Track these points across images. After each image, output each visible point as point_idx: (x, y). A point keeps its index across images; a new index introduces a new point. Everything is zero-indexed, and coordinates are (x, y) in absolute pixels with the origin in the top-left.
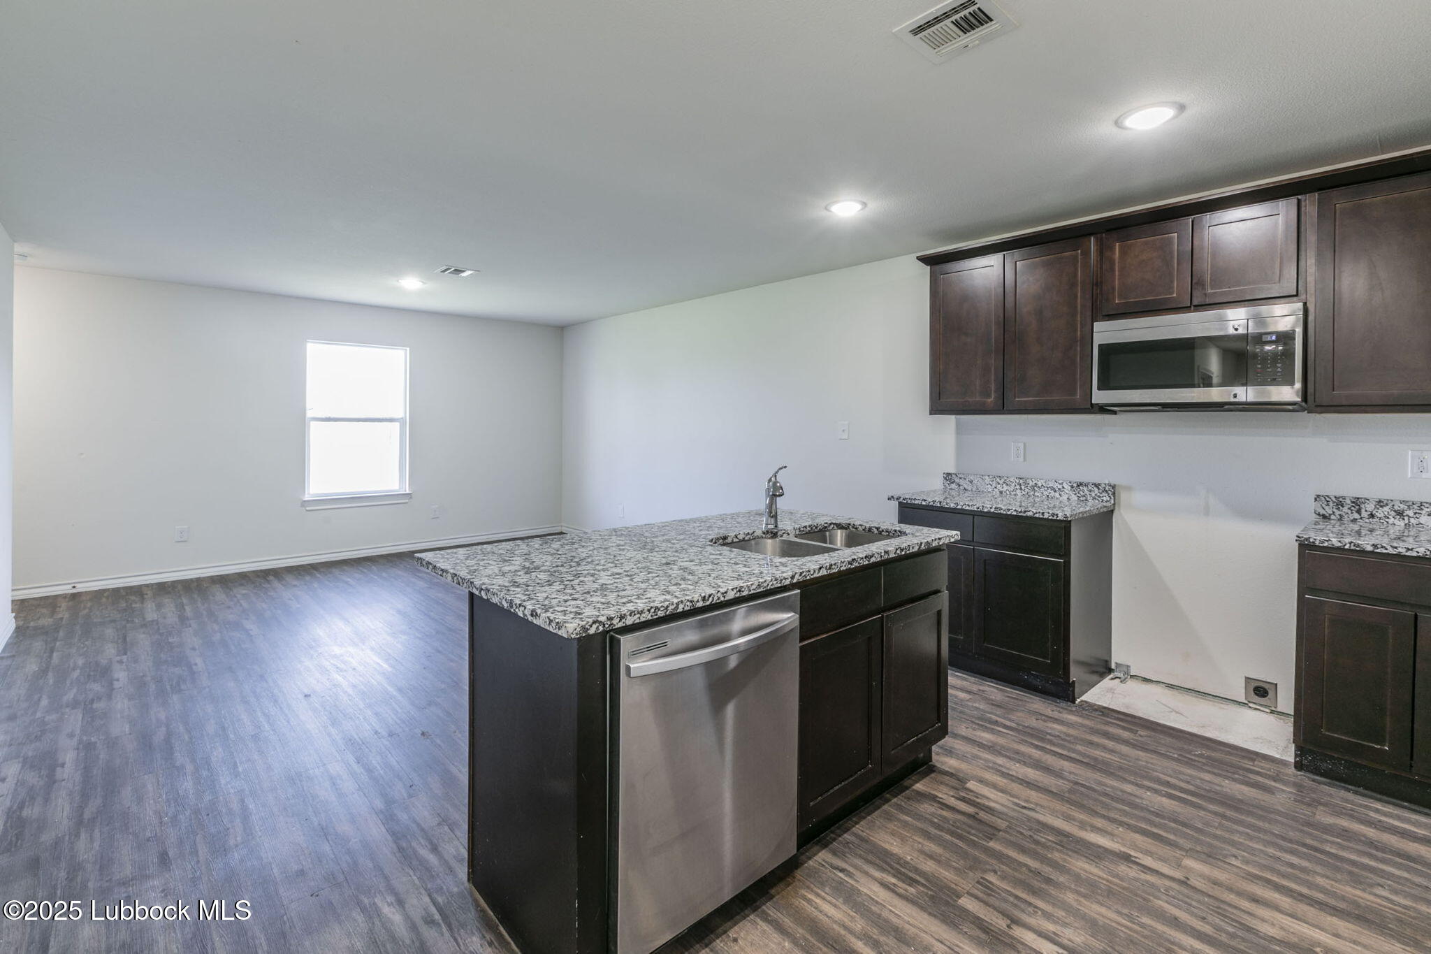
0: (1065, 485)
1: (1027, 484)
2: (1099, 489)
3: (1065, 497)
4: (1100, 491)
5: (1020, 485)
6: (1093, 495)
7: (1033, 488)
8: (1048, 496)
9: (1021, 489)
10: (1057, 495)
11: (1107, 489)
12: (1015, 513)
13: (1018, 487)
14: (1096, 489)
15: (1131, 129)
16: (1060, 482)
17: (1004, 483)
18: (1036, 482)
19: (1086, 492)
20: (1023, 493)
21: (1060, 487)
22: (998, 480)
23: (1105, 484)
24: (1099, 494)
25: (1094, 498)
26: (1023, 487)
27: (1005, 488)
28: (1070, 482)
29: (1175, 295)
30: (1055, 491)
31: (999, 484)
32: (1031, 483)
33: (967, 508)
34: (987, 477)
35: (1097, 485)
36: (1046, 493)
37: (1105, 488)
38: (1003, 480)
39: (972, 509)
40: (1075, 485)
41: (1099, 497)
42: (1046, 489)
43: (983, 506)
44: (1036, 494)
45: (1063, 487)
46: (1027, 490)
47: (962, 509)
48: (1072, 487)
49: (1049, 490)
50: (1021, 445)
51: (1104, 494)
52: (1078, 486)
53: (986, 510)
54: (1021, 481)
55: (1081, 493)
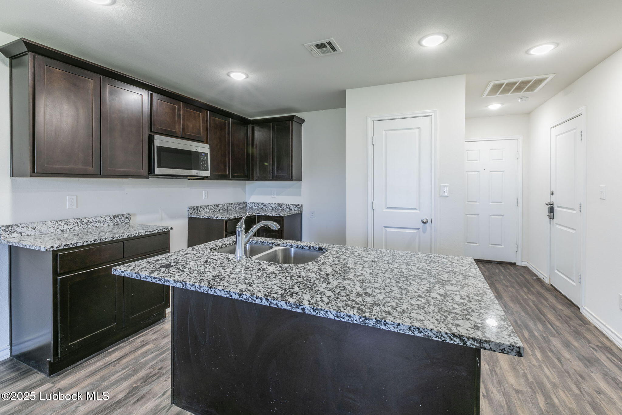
0: (106, 218)
1: (82, 222)
2: (124, 217)
3: (106, 225)
4: (125, 218)
5: (77, 223)
6: (121, 221)
7: (87, 223)
8: (96, 226)
9: (78, 226)
10: (102, 225)
11: (128, 216)
12: (149, 233)
13: (76, 225)
14: (123, 217)
15: (231, 77)
16: (103, 217)
17: (65, 224)
18: (88, 219)
19: (118, 220)
20: (80, 228)
21: (103, 219)
22: (60, 223)
23: (127, 214)
24: (124, 220)
25: (122, 222)
26: (79, 224)
27: (66, 227)
28: (109, 216)
29: (176, 131)
30: (101, 223)
31: (60, 225)
32: (85, 221)
33: (121, 238)
34: (50, 223)
35: (123, 215)
36: (95, 225)
37: (127, 216)
38: (63, 222)
39: (124, 237)
40: (112, 217)
41: (124, 221)
42: (95, 222)
43: (131, 234)
44: (89, 227)
45: (106, 220)
46: (82, 226)
47: (117, 239)
48: (110, 218)
49: (97, 223)
50: (75, 198)
51: (126, 219)
52: (114, 217)
53: (133, 236)
54: (78, 221)
55: (115, 221)
